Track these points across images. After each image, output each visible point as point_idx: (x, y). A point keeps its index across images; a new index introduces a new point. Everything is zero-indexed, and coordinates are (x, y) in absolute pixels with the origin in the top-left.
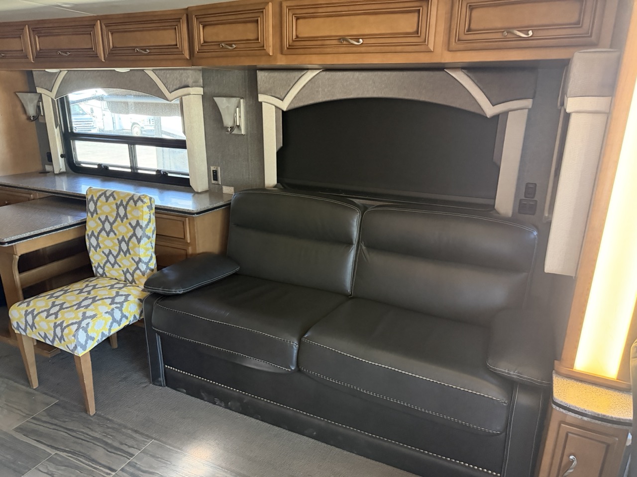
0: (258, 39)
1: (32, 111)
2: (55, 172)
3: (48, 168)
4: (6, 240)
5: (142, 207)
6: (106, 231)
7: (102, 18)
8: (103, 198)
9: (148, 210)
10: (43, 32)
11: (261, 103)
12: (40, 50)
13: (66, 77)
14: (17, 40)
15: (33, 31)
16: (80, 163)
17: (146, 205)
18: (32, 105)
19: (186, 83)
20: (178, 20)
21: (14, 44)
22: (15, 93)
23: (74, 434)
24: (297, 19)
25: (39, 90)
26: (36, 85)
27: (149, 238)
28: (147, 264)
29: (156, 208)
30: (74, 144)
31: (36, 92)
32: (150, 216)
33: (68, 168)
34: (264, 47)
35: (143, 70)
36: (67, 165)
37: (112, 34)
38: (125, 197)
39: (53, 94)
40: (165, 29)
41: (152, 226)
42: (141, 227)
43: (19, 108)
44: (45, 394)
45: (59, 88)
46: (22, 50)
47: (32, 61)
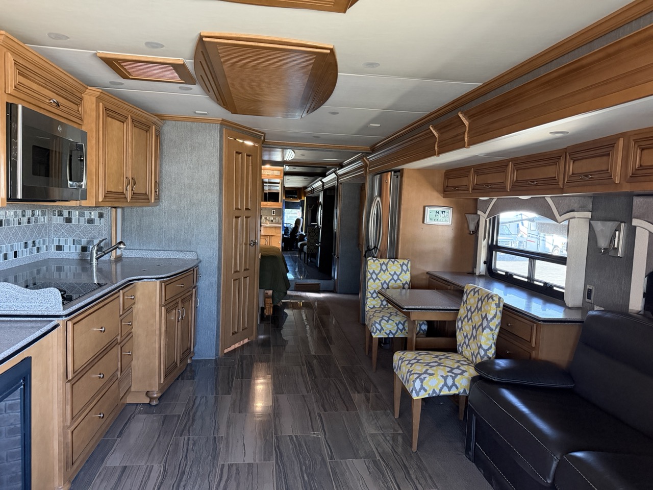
0: (608, 170)
1: (472, 227)
2: (476, 274)
3: (475, 270)
4: (405, 307)
5: (491, 303)
6: (468, 318)
7: (512, 160)
8: (472, 293)
9: (495, 307)
10: (480, 172)
11: (635, 227)
12: (476, 184)
13: (495, 203)
14: (467, 178)
15: (475, 171)
16: (496, 270)
17: (494, 302)
18: (473, 223)
20: (559, 158)
21: (464, 181)
22: (464, 215)
23: (396, 456)
24: (643, 150)
25: (479, 212)
26: (478, 209)
27: (492, 330)
28: (486, 351)
29: (504, 306)
30: (496, 253)
31: (477, 214)
32: (496, 312)
34: (611, 176)
35: (544, 197)
36: (486, 269)
37: (517, 171)
38: (484, 294)
39: (486, 216)
40: (550, 165)
41: (497, 321)
42: (487, 319)
44: (399, 425)
45: (490, 211)
46: (467, 185)
47: (471, 193)
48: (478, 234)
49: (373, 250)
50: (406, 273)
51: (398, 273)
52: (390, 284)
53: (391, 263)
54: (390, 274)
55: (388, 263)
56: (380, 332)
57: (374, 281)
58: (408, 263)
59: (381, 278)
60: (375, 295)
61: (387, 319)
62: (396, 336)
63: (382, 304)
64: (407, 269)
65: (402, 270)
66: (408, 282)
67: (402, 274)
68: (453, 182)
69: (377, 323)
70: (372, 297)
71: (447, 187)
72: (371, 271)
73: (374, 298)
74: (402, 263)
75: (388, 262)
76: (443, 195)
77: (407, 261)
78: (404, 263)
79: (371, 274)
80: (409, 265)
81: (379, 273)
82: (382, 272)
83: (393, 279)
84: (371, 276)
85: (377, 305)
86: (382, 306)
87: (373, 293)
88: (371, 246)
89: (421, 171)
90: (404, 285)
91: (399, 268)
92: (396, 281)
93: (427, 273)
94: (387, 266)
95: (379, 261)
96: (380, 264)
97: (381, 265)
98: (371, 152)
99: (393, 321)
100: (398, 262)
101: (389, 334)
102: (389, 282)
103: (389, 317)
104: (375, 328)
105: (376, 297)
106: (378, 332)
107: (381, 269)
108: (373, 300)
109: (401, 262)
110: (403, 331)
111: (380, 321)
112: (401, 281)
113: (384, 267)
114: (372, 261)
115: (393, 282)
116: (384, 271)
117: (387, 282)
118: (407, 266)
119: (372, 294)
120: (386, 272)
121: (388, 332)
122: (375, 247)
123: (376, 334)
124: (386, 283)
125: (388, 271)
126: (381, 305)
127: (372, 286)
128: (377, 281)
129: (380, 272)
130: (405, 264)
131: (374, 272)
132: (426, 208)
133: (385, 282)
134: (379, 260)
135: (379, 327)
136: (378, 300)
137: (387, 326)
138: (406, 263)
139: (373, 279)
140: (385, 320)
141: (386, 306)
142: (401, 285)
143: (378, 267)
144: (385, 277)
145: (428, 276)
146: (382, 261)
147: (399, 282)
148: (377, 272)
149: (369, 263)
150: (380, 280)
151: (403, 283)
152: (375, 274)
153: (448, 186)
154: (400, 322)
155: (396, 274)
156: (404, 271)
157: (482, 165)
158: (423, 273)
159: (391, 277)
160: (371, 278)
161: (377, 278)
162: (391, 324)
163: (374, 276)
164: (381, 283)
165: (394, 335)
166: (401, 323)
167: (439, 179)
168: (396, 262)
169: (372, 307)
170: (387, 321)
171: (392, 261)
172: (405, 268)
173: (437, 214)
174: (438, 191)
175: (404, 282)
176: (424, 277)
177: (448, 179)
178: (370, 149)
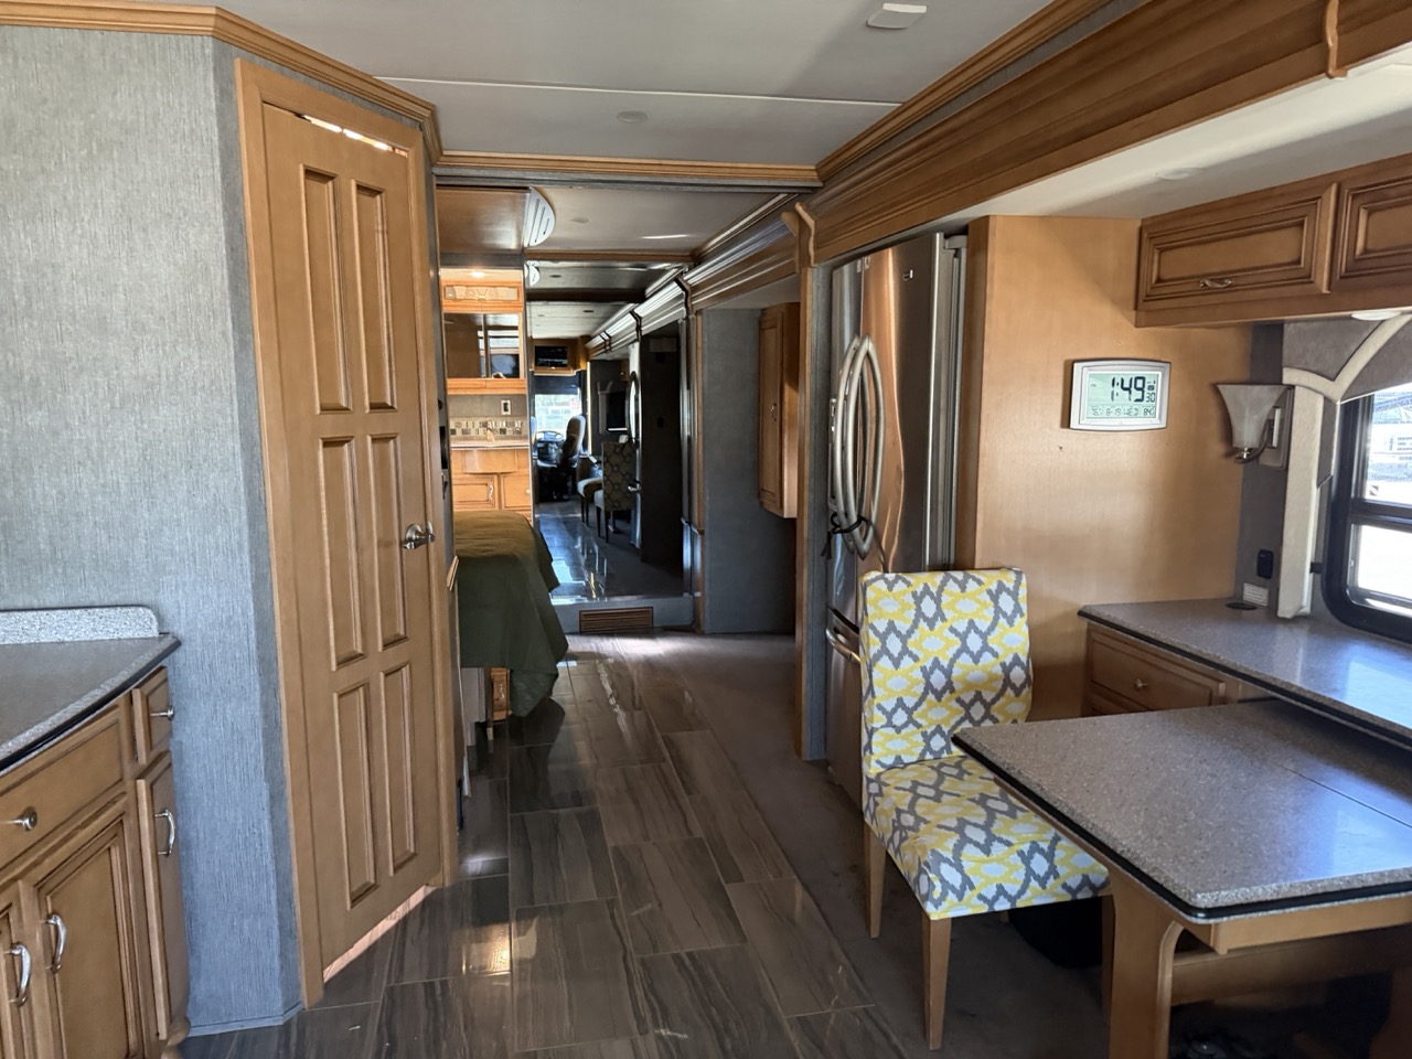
1: (1248, 435)
2: (1280, 614)
3: (1254, 594)
10: (1392, 193)
12: (1366, 250)
13: (1401, 336)
14: (1293, 230)
15: (1354, 197)
16: (1364, 595)
18: (1256, 417)
22: (1215, 388)
25: (1289, 376)
26: (1285, 362)
30: (1358, 531)
31: (1280, 383)
33: (1322, 605)
36: (1320, 595)
39: (1338, 389)
43: (1214, 427)
45: (1367, 365)
46: (1298, 262)
47: (1325, 291)
48: (1267, 460)
49: (857, 530)
50: (1011, 622)
51: (983, 627)
52: (956, 672)
53: (952, 587)
54: (952, 630)
55: (941, 589)
56: (960, 896)
57: (896, 663)
58: (1018, 583)
59: (920, 648)
60: (900, 718)
61: (980, 836)
62: (1020, 904)
63: (928, 748)
64: (1017, 609)
65: (998, 610)
66: (1024, 659)
67: (998, 629)
68: (1185, 262)
69: (946, 860)
70: (889, 724)
71: (1159, 280)
72: (882, 628)
73: (898, 730)
74: (994, 587)
75: (944, 583)
76: (1133, 313)
77: (1012, 576)
78: (1001, 587)
79: (883, 637)
80: (1023, 592)
81: (910, 632)
82: (923, 625)
83: (964, 649)
84: (884, 643)
85: (908, 751)
86: (928, 756)
87: (894, 710)
88: (847, 514)
89: (1051, 222)
90: (1007, 669)
91: (985, 605)
92: (976, 658)
93: (1082, 614)
94: (938, 601)
95: (909, 584)
96: (914, 594)
97: (918, 599)
98: (819, 184)
99: (1009, 844)
100: (980, 582)
101: (995, 899)
102: (953, 661)
103: (986, 827)
104: (937, 884)
105: (905, 725)
106: (951, 896)
107: (919, 614)
108: (891, 739)
109: (991, 580)
110: (1051, 881)
111: (958, 849)
112: (995, 655)
113: (929, 607)
114: (881, 585)
115: (965, 659)
116: (931, 624)
117: (945, 663)
118: (1014, 594)
119: (889, 715)
120: (939, 624)
121: (990, 893)
122: (860, 518)
123: (945, 904)
124: (942, 668)
125: (944, 619)
126: (923, 754)
127: (889, 683)
128: (907, 662)
129: (915, 625)
130: (1008, 591)
131: (891, 627)
132: (1076, 365)
133: (936, 663)
134: (908, 577)
135: (954, 878)
136: (913, 734)
137: (984, 868)
138: (1010, 585)
139: (891, 657)
140: (977, 844)
141: (945, 755)
142: (998, 670)
143: (905, 607)
144: (935, 644)
145: (1084, 623)
146: (919, 580)
147: (987, 658)
148: (903, 627)
149: (870, 593)
150: (916, 659)
151: (1003, 665)
152: (898, 634)
153: (1165, 277)
154: (1035, 848)
155: (977, 631)
156: (1005, 615)
157: (1381, 166)
158: (1065, 616)
159: (958, 644)
160: (884, 651)
161: (905, 651)
162: (1000, 861)
163: (894, 645)
164: (923, 669)
165: (1012, 899)
166: (1041, 851)
167: (1118, 254)
168: (971, 585)
169: (889, 761)
170: (986, 849)
171: (955, 580)
172: (1006, 603)
173: (1118, 389)
174: (1116, 302)
175: (1008, 660)
176: (1070, 629)
177: (1162, 251)
178: (815, 174)
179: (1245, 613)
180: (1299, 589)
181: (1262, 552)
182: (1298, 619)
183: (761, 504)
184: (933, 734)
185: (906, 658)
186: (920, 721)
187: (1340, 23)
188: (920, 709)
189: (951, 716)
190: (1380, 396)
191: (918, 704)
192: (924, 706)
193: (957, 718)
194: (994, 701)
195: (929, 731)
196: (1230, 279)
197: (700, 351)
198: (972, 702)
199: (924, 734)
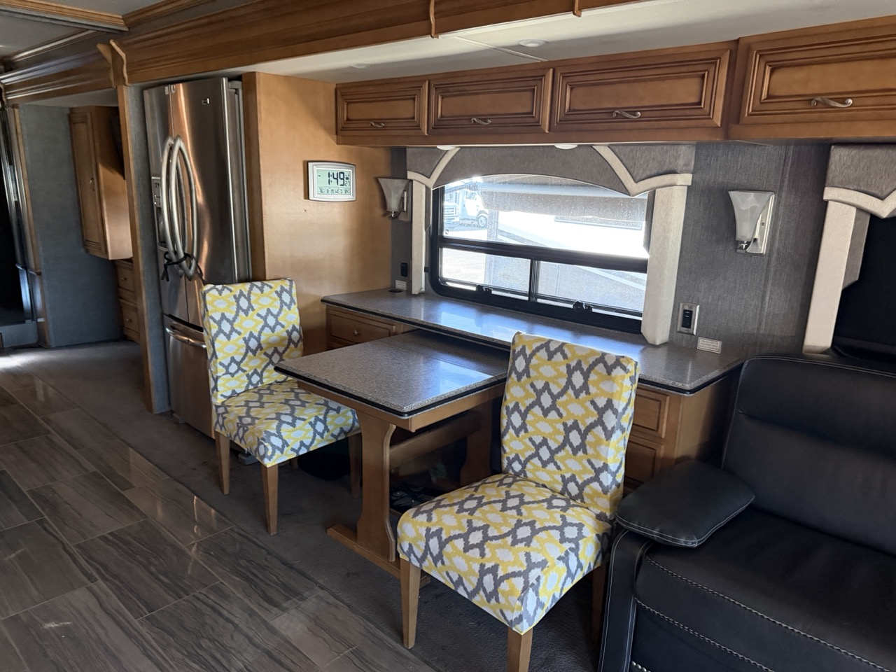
1: (393, 205)
2: (413, 293)
3: (400, 285)
4: (406, 409)
5: (623, 378)
6: (542, 408)
8: (543, 354)
9: (630, 383)
10: (451, 89)
11: (826, 203)
12: (442, 116)
13: (455, 158)
14: (410, 102)
15: (436, 89)
16: (445, 280)
17: (629, 375)
18: (396, 195)
19: (672, 167)
20: (713, 61)
21: (403, 109)
22: (377, 180)
25: (411, 175)
26: (408, 168)
28: (614, 474)
30: (442, 251)
31: (406, 179)
32: (631, 394)
33: (430, 287)
35: (591, 146)
36: (428, 282)
37: (571, 89)
38: (586, 357)
39: (431, 183)
41: (630, 411)
42: (615, 412)
43: (378, 200)
45: (443, 172)
46: (414, 118)
47: (426, 134)
48: (402, 218)
49: (184, 262)
50: (289, 308)
51: (275, 311)
52: (263, 339)
53: (256, 290)
54: (259, 315)
55: (250, 293)
56: (282, 451)
57: (228, 337)
58: (291, 286)
59: (241, 327)
60: (233, 368)
61: (289, 419)
62: (312, 449)
63: (250, 383)
64: (292, 300)
65: (282, 302)
66: (298, 327)
67: (283, 313)
68: (361, 111)
69: (274, 435)
70: (227, 373)
71: (348, 120)
72: (218, 317)
73: (232, 375)
74: (279, 289)
75: (251, 289)
76: (335, 136)
77: (287, 283)
78: (283, 289)
79: (219, 323)
80: (294, 291)
81: (235, 319)
82: (241, 313)
83: (266, 325)
84: (220, 326)
85: (240, 387)
86: (251, 387)
87: (230, 364)
88: (176, 253)
90: (289, 334)
91: (274, 299)
92: (273, 330)
93: (323, 301)
94: (249, 299)
95: (231, 291)
96: (235, 296)
97: (237, 299)
98: (126, 29)
99: (304, 420)
100: (271, 287)
101: (300, 449)
102: (260, 332)
103: (292, 414)
104: (270, 448)
105: (237, 372)
106: (278, 453)
107: (239, 308)
108: (228, 381)
109: (277, 285)
110: (326, 434)
111: (278, 428)
112: (283, 326)
113: (244, 303)
114: (214, 292)
115: (267, 331)
116: (246, 312)
117: (256, 334)
118: (290, 293)
119: (227, 368)
120: (251, 312)
121: (296, 446)
122: (186, 255)
123: (274, 457)
124: (254, 337)
125: (253, 310)
126: (248, 386)
127: (225, 349)
128: (235, 335)
129: (237, 314)
130: (286, 291)
131: (223, 317)
132: (309, 164)
133: (251, 335)
134: (230, 287)
135: (276, 441)
136: (241, 376)
137: (292, 434)
138: (287, 288)
139: (225, 334)
140: (288, 423)
141: (260, 385)
142: (285, 334)
143: (230, 305)
144: (249, 324)
145: (324, 306)
146: (237, 288)
147: (279, 328)
148: (230, 316)
149: (208, 298)
150: (239, 333)
151: (287, 331)
152: (228, 320)
153: (351, 117)
154: (317, 419)
155: (272, 315)
156: (286, 304)
158: (315, 303)
159: (262, 323)
160: (221, 331)
161: (233, 330)
162: (301, 429)
163: (226, 327)
164: (244, 339)
165: (307, 447)
166: (320, 420)
167: (325, 102)
168: (266, 289)
169: (228, 394)
170: (293, 425)
171: (257, 287)
172: (286, 298)
173: (331, 178)
174: (326, 129)
175: (290, 329)
176: (318, 310)
177: (348, 103)
178: (122, 21)
179: (397, 294)
180: (420, 280)
181: (403, 264)
182: (420, 294)
183: (87, 251)
184: (253, 374)
185: (234, 333)
186: (244, 368)
187: (435, 13)
188: (244, 362)
189: (262, 363)
190: (447, 187)
191: (243, 359)
192: (246, 359)
193: (265, 364)
194: (284, 352)
195: (250, 373)
196: (383, 123)
197: (20, 136)
198: (273, 354)
199: (247, 375)
